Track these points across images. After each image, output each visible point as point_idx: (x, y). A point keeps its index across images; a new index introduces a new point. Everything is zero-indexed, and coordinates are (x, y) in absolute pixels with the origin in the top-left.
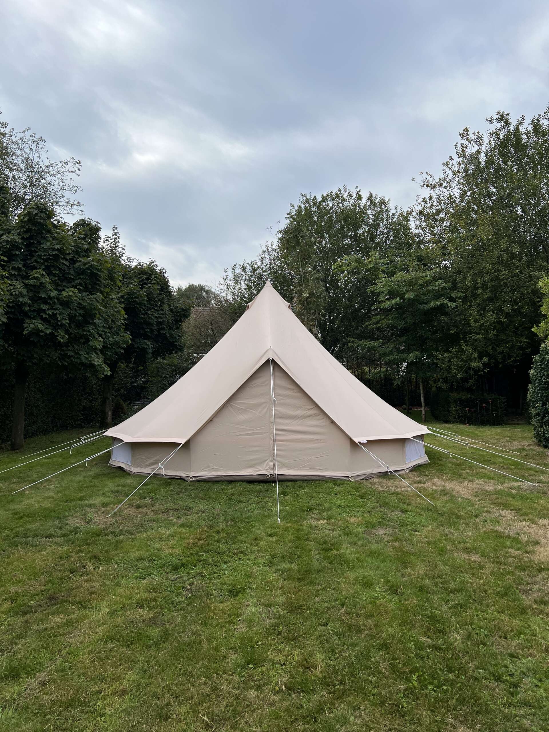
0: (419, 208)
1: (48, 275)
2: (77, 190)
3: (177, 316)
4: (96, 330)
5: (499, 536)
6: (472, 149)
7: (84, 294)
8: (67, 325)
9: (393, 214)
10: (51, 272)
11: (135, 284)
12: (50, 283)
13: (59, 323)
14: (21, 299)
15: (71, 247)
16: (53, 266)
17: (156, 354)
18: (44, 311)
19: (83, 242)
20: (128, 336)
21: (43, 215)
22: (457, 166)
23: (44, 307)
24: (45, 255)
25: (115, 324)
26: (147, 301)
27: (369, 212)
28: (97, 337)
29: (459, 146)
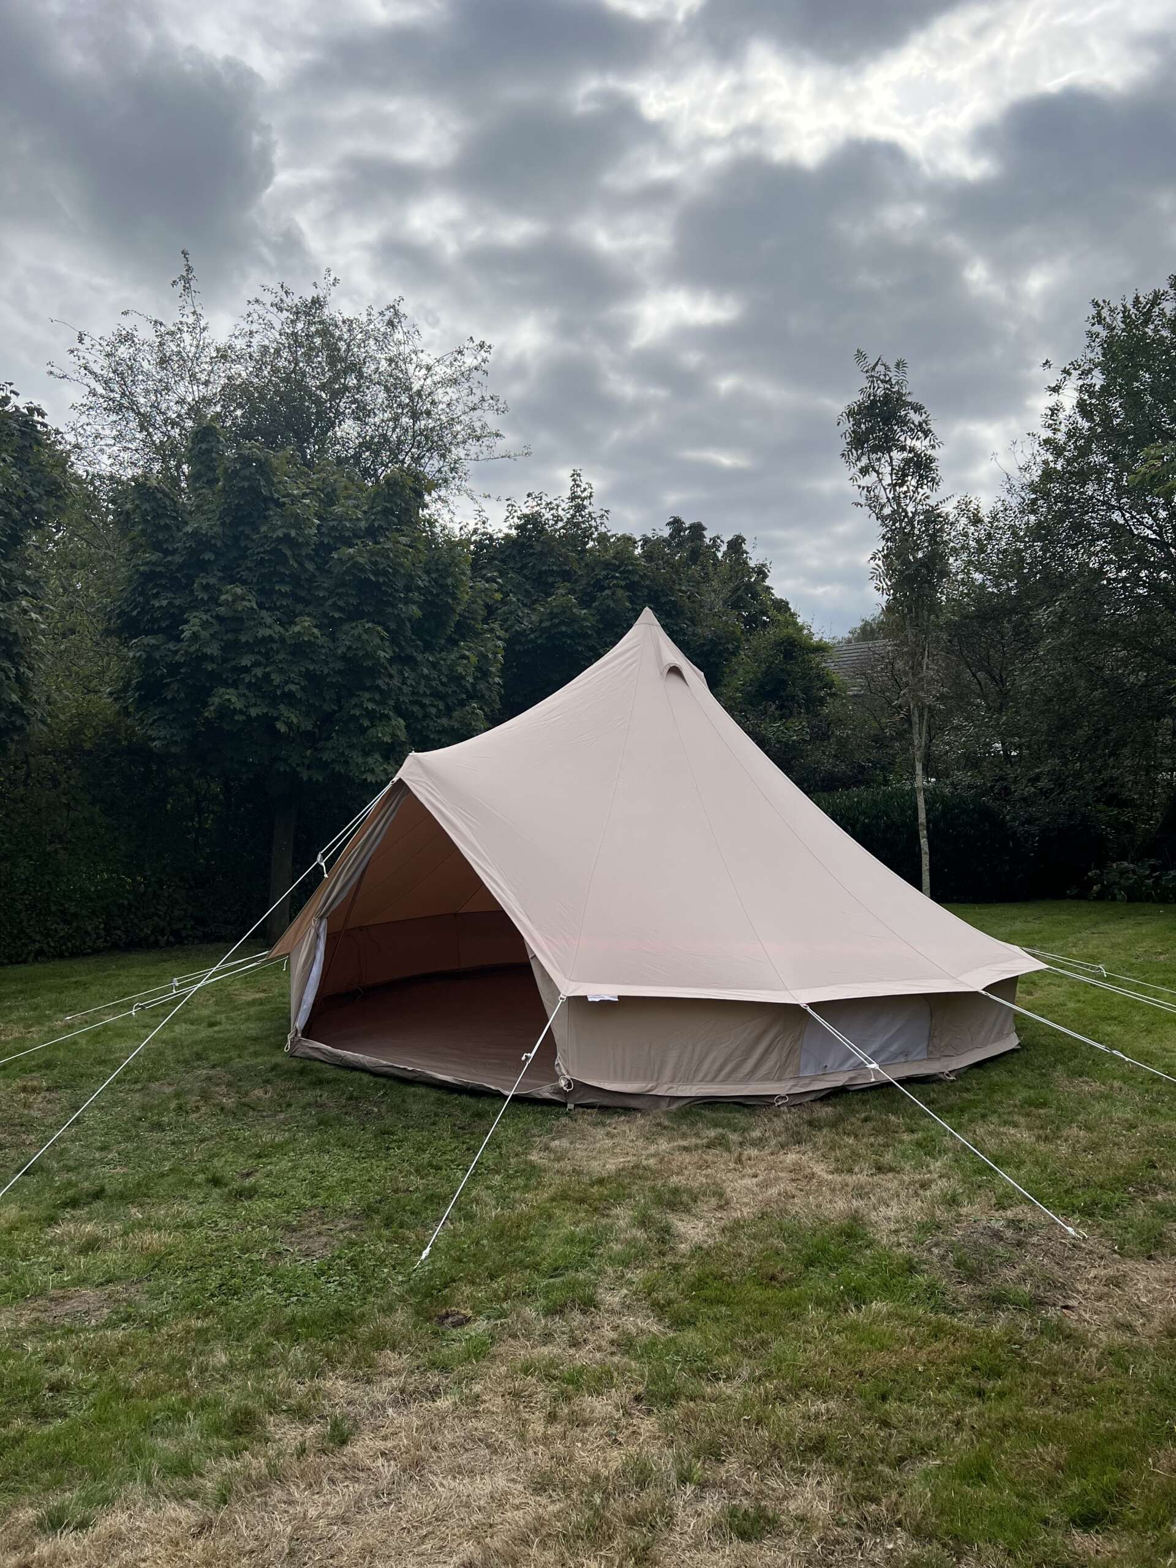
13: (279, 693)
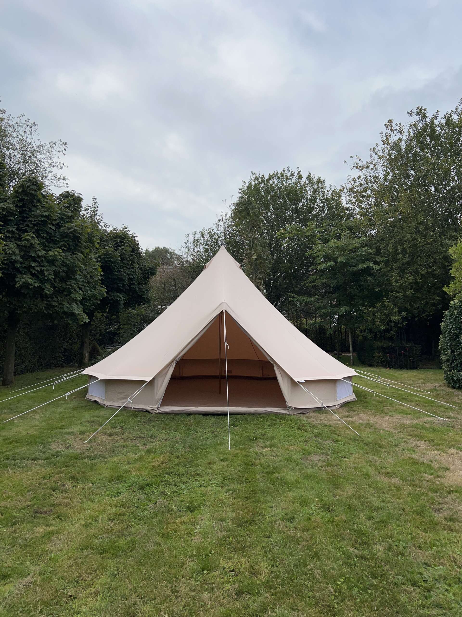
0: (349, 186)
1: (37, 237)
2: (63, 167)
3: (146, 273)
4: (77, 285)
5: (415, 463)
6: (394, 138)
7: (68, 254)
8: (52, 280)
9: (328, 191)
10: (40, 235)
11: (111, 246)
12: (39, 244)
13: (46, 278)
14: (14, 258)
15: (57, 215)
16: (42, 230)
17: (127, 305)
18: (33, 268)
19: (67, 210)
20: (104, 290)
21: (34, 187)
22: (382, 151)
23: (33, 264)
24: (35, 221)
25: (93, 279)
26: (120, 261)
27: (308, 189)
28: (78, 290)
29: (384, 134)
